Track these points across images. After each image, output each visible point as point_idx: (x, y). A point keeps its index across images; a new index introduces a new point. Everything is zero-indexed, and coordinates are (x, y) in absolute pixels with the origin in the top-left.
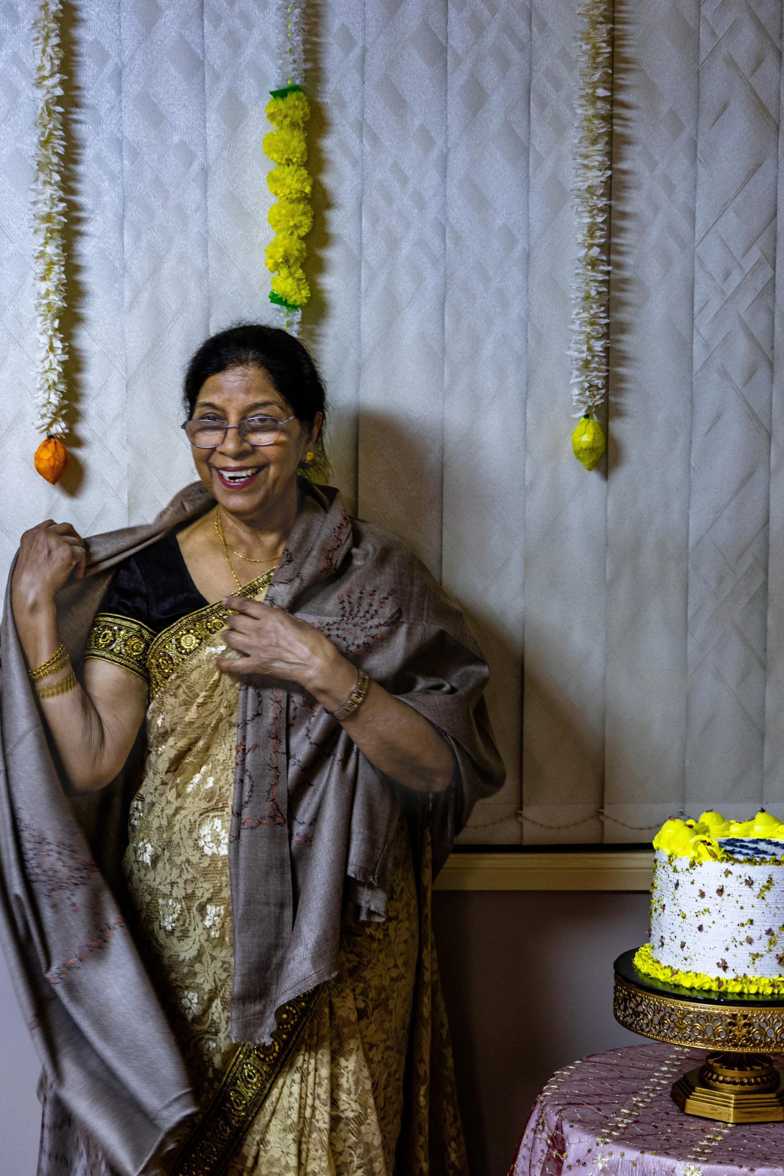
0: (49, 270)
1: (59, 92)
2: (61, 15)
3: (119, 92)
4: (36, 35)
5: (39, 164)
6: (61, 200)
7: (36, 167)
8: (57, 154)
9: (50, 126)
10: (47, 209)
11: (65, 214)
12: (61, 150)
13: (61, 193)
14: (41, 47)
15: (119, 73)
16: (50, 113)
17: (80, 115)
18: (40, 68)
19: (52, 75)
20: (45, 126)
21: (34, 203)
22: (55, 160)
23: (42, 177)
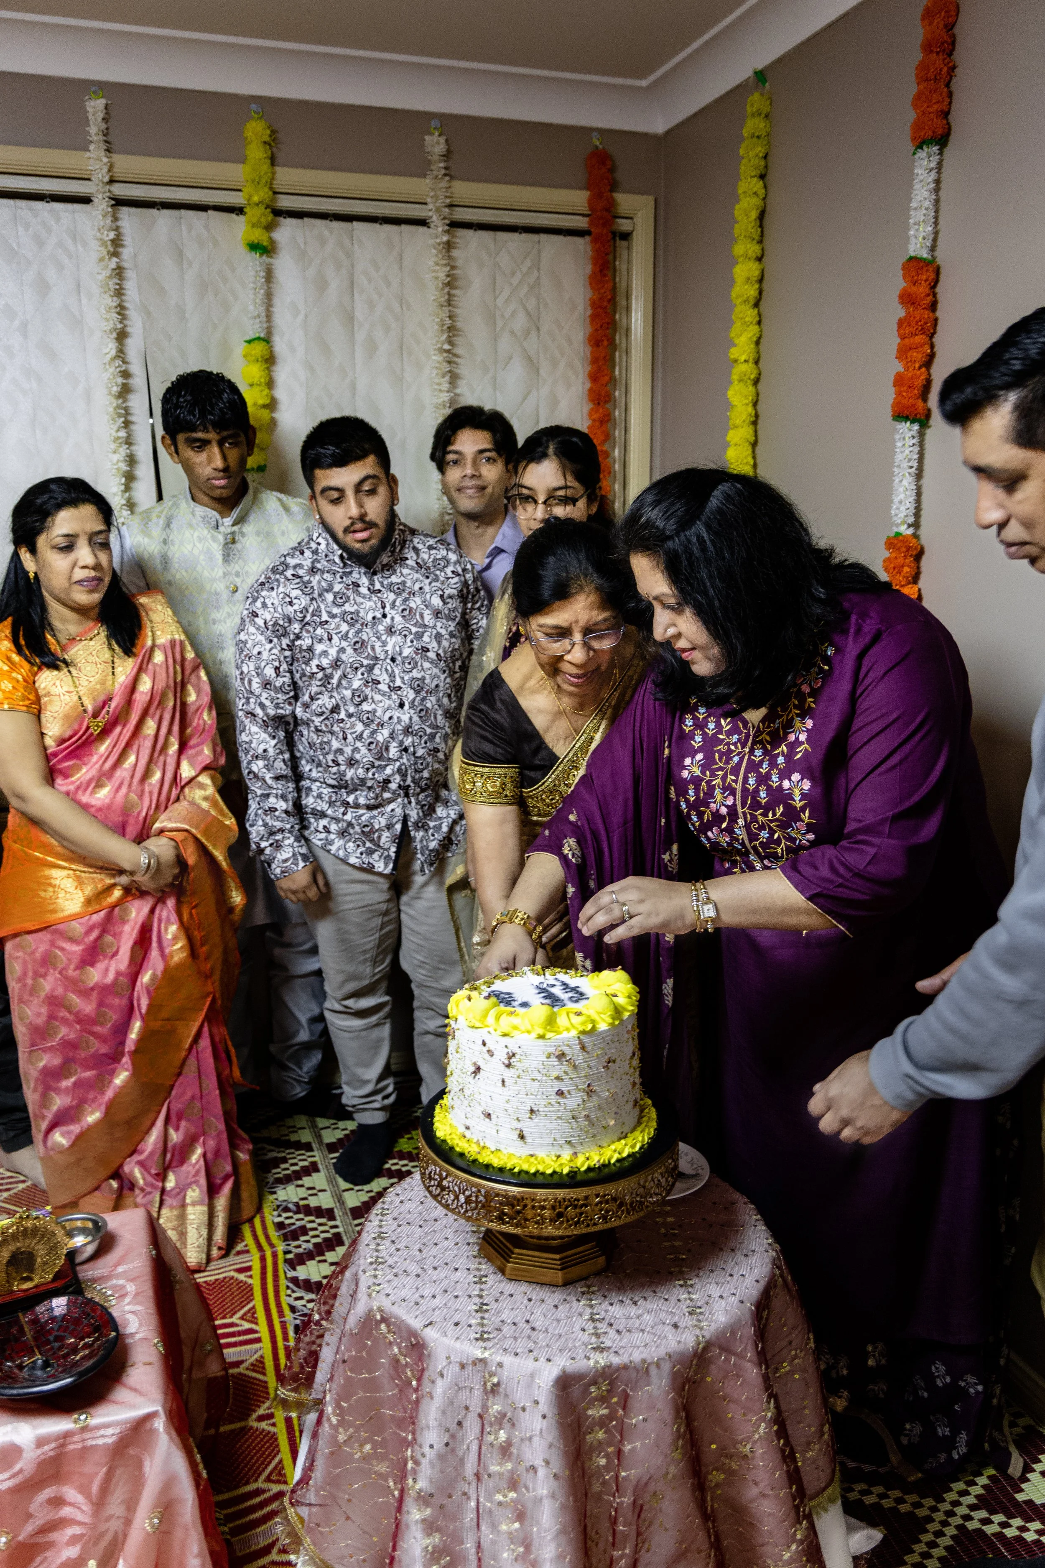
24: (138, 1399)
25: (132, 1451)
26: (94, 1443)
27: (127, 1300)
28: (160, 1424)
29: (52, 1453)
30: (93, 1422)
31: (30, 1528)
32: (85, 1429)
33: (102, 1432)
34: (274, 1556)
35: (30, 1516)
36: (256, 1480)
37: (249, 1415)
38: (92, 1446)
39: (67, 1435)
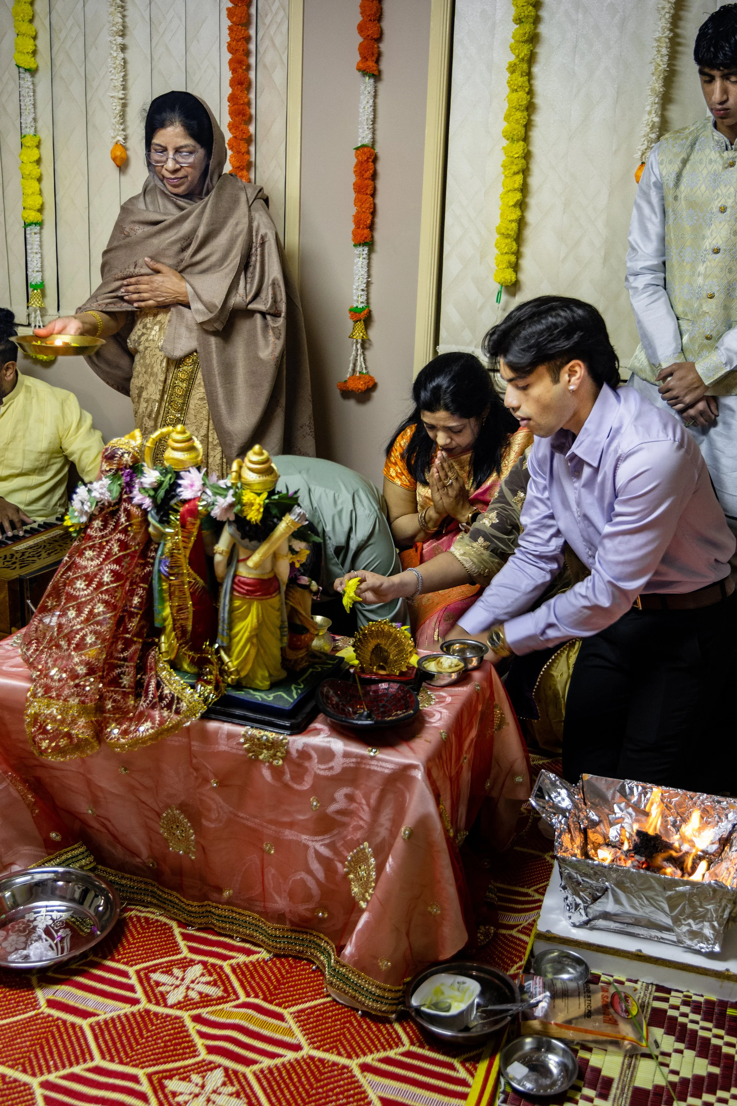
24: (411, 754)
25: (399, 785)
26: (376, 768)
27: (442, 704)
28: (419, 774)
29: (352, 765)
30: (380, 756)
31: (333, 808)
32: (372, 758)
33: (384, 764)
34: (514, 932)
35: (333, 800)
36: (529, 888)
37: (548, 851)
38: (375, 772)
39: (363, 757)
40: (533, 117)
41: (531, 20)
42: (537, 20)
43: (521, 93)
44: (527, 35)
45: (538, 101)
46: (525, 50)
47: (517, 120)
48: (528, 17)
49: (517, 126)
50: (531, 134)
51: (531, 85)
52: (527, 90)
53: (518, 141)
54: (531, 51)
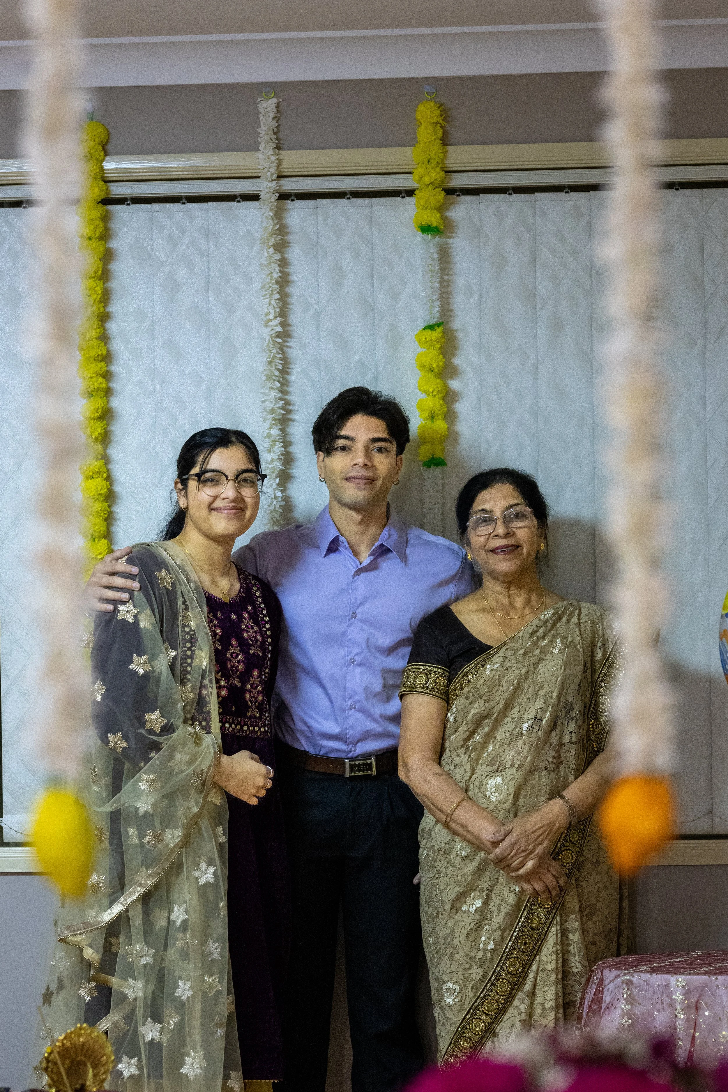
0: (273, 445)
1: (279, 329)
2: (280, 280)
3: (318, 326)
4: (264, 293)
5: (267, 376)
6: (281, 399)
7: (265, 378)
8: (278, 369)
9: (274, 351)
10: (271, 406)
11: (282, 408)
12: (280, 367)
13: (280, 395)
14: (267, 300)
15: (318, 315)
16: (274, 342)
17: (292, 343)
18: (267, 314)
19: (275, 317)
20: (270, 351)
21: (263, 402)
22: (277, 373)
23: (269, 385)
40: (115, 509)
41: (102, 393)
42: (108, 393)
43: (99, 479)
44: (100, 411)
45: (118, 488)
46: (98, 428)
47: (97, 512)
48: (98, 389)
49: (97, 520)
50: (113, 529)
51: (108, 470)
52: (105, 475)
53: (100, 539)
54: (105, 428)
